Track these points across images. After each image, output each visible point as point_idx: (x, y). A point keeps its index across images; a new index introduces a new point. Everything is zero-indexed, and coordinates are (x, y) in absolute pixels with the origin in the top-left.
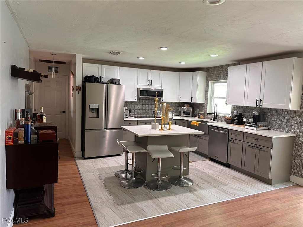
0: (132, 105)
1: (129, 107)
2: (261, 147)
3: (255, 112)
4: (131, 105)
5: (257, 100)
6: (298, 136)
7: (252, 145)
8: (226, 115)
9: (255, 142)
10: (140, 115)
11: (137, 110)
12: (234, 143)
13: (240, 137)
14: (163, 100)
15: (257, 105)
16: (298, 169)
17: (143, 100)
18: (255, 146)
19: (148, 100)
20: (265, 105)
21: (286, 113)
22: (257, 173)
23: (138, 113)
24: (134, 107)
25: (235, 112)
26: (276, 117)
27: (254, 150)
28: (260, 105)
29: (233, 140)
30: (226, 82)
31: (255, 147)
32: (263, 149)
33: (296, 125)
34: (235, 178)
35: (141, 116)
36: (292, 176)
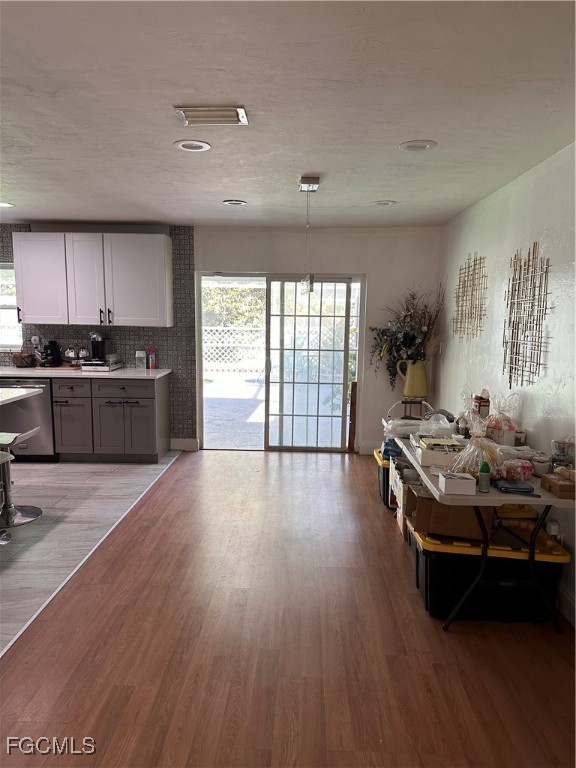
2: (135, 400)
3: (95, 336)
5: (101, 312)
6: (175, 371)
7: (113, 400)
8: (14, 350)
9: (121, 394)
12: (70, 406)
13: (84, 391)
15: (102, 322)
16: (181, 426)
18: (122, 400)
20: (119, 320)
21: (150, 333)
22: (129, 451)
25: (35, 339)
26: (132, 342)
27: (119, 409)
28: (110, 322)
29: (64, 400)
30: (12, 268)
31: (120, 403)
32: (137, 402)
33: (170, 353)
34: (94, 473)
36: (173, 441)
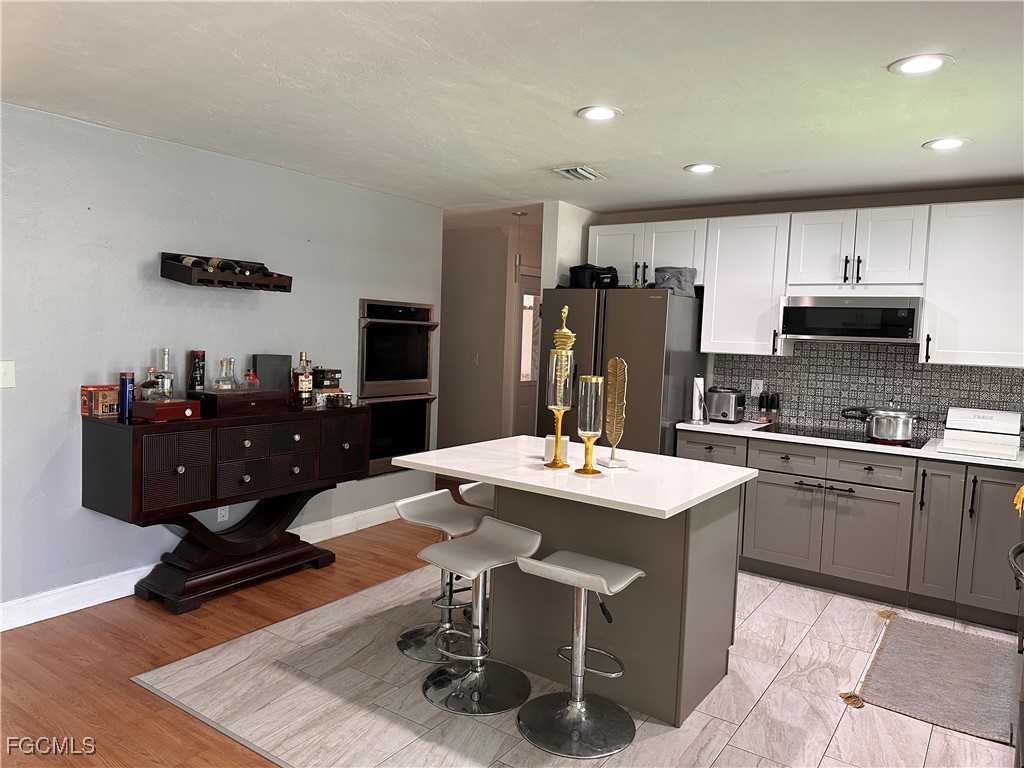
0: (788, 375)
1: (772, 382)
4: (780, 374)
10: (826, 425)
11: (811, 400)
14: (928, 357)
17: (847, 355)
19: (873, 356)
23: (818, 412)
24: (796, 383)
35: (833, 426)
